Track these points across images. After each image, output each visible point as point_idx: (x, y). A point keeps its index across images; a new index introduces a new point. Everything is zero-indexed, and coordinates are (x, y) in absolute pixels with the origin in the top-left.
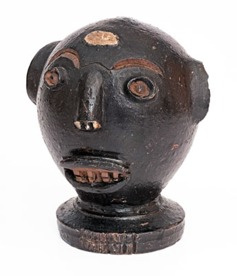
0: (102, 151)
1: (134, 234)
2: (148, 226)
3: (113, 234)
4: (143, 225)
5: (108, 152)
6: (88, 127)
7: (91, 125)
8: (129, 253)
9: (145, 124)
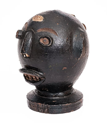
0: (32, 67)
1: (47, 105)
2: (56, 102)
3: (39, 104)
4: (54, 101)
5: (34, 68)
6: (25, 56)
7: (25, 55)
8: (46, 113)
9: (48, 57)
